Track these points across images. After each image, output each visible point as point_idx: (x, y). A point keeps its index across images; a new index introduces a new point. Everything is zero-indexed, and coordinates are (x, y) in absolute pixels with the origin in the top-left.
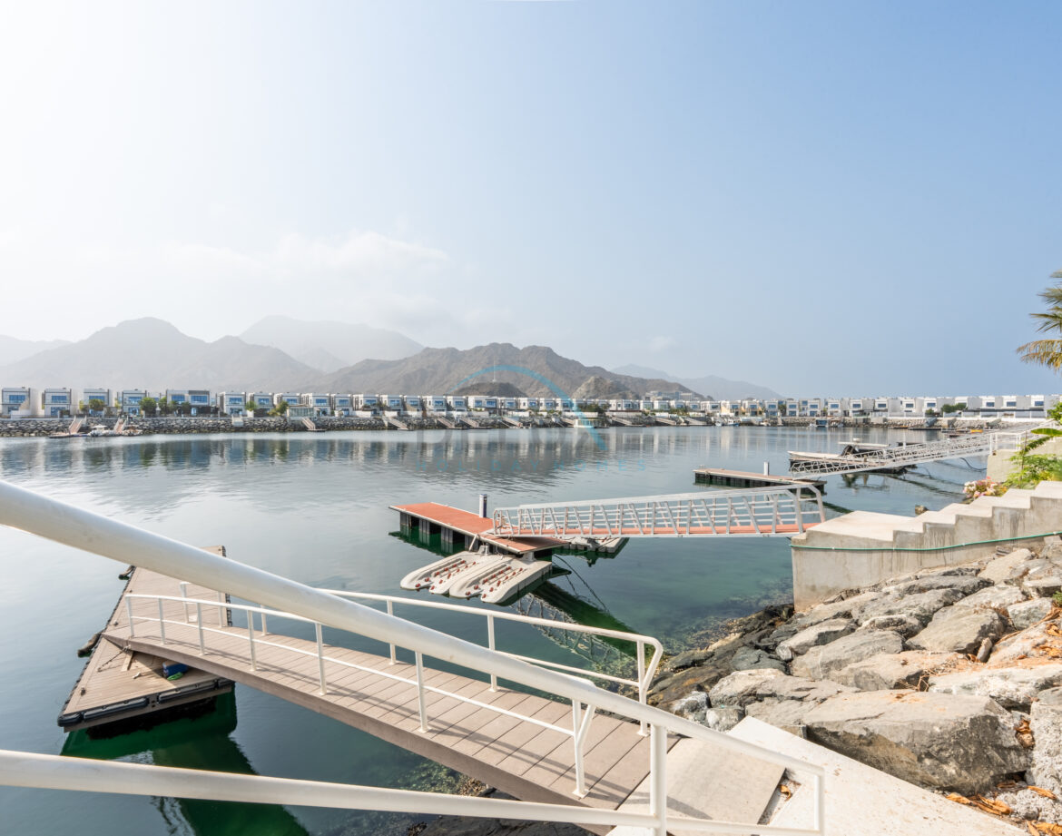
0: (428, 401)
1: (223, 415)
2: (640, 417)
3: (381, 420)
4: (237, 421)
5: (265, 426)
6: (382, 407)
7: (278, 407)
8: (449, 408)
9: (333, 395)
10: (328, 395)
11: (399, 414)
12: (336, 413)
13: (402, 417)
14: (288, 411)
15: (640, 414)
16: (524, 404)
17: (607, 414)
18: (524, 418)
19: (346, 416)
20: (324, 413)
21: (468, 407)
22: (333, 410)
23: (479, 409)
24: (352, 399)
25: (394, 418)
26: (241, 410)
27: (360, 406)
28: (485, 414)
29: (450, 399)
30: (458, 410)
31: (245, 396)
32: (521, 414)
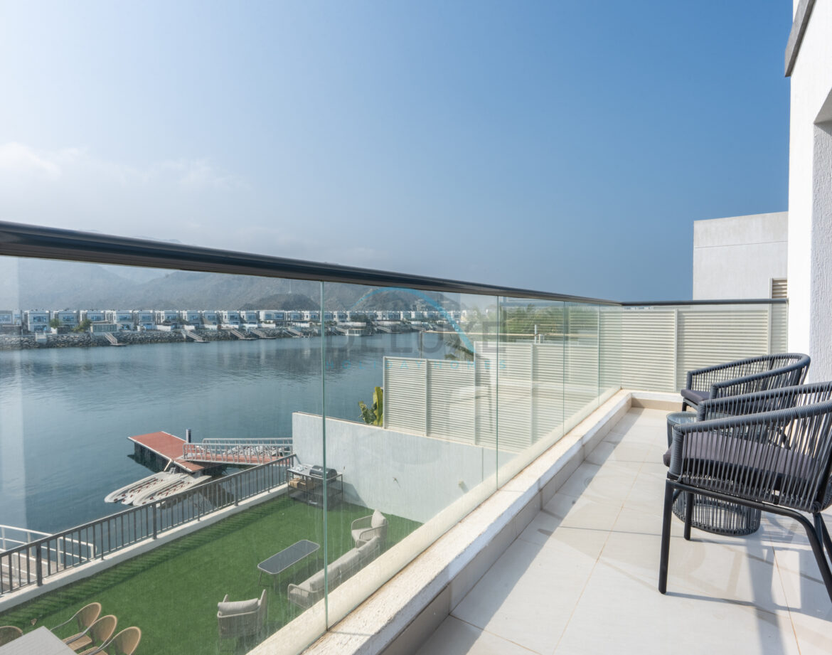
0: (224, 315)
1: (27, 332)
2: (399, 325)
3: (180, 333)
4: (41, 337)
5: (69, 342)
6: (183, 322)
7: (81, 324)
8: (242, 321)
9: (136, 312)
10: (131, 311)
11: (196, 328)
12: (139, 328)
13: (199, 330)
14: (92, 328)
15: (399, 323)
16: (307, 316)
17: (373, 323)
18: (305, 328)
19: (147, 330)
20: (128, 327)
21: (259, 320)
22: (136, 324)
23: (268, 321)
24: (154, 314)
25: (192, 331)
26: (45, 326)
27: (162, 321)
28: (273, 326)
29: (243, 313)
30: (250, 323)
31: (49, 314)
32: (303, 325)
